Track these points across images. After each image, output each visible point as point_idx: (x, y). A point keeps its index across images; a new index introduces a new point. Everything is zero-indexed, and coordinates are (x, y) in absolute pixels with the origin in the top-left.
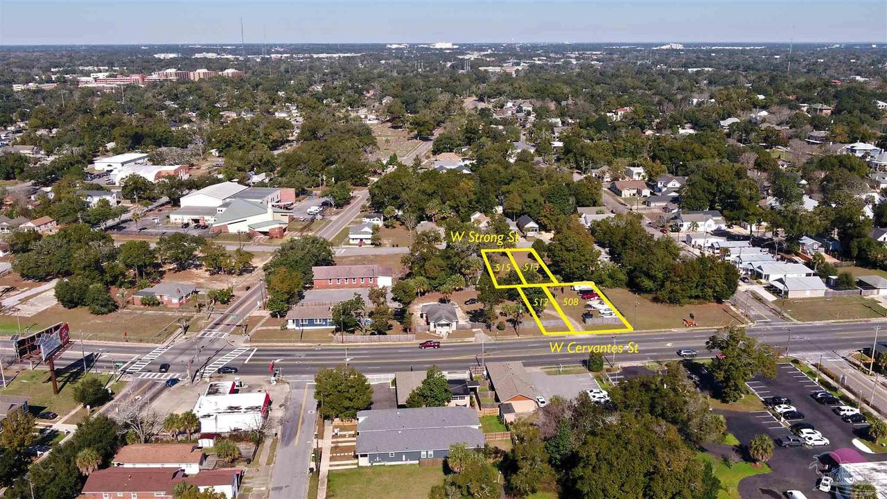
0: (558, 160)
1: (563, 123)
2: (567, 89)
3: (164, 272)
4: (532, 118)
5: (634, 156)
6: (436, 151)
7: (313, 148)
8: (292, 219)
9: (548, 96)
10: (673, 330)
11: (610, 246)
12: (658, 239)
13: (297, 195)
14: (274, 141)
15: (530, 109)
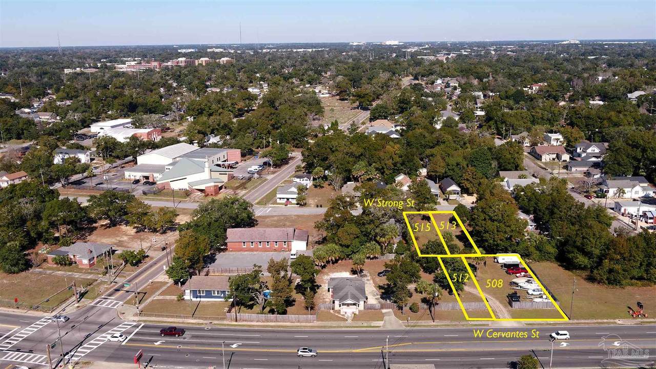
0: (480, 126)
1: (485, 96)
2: (487, 70)
3: (96, 228)
4: (458, 92)
5: (551, 122)
6: (372, 119)
7: (263, 114)
8: (232, 177)
9: (472, 74)
10: (617, 321)
11: (535, 212)
12: (589, 207)
13: (243, 155)
14: (239, 110)
15: (457, 85)
